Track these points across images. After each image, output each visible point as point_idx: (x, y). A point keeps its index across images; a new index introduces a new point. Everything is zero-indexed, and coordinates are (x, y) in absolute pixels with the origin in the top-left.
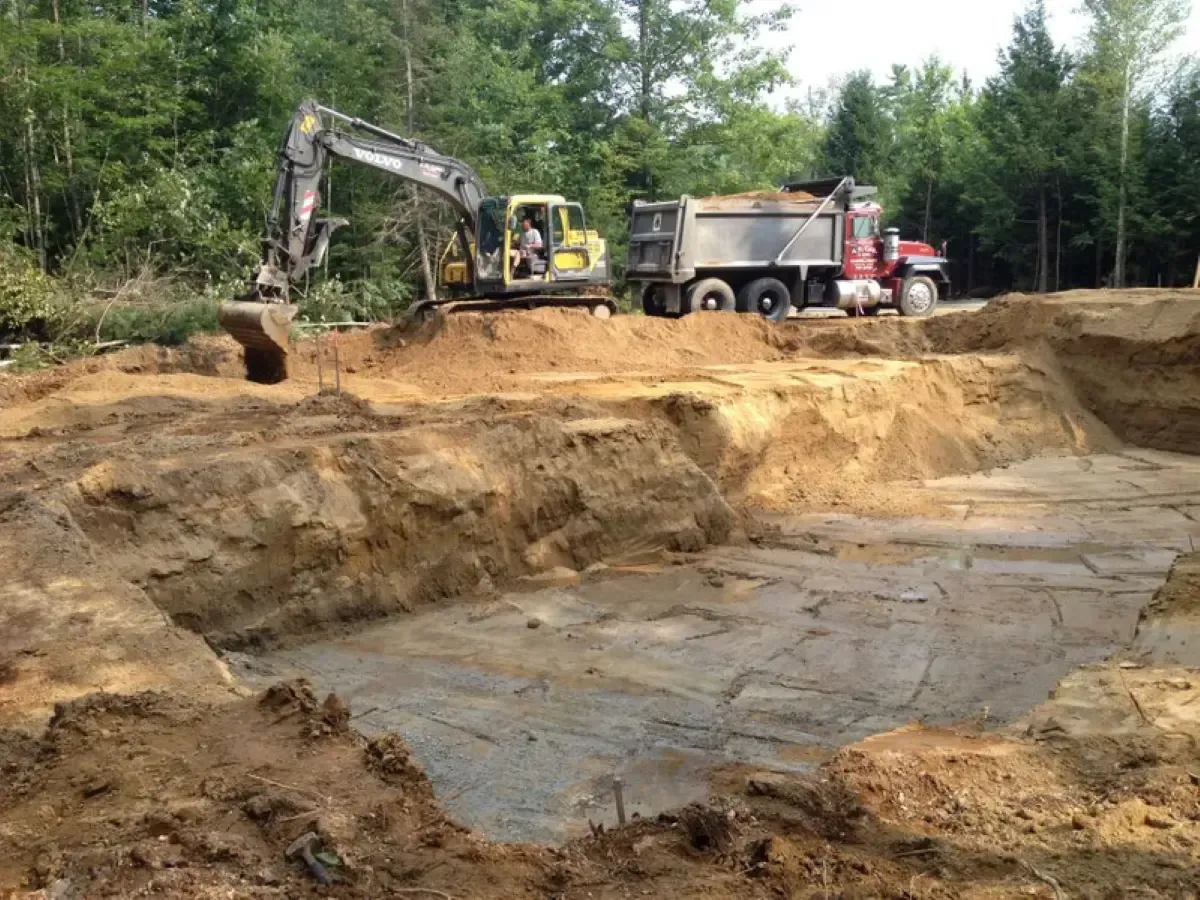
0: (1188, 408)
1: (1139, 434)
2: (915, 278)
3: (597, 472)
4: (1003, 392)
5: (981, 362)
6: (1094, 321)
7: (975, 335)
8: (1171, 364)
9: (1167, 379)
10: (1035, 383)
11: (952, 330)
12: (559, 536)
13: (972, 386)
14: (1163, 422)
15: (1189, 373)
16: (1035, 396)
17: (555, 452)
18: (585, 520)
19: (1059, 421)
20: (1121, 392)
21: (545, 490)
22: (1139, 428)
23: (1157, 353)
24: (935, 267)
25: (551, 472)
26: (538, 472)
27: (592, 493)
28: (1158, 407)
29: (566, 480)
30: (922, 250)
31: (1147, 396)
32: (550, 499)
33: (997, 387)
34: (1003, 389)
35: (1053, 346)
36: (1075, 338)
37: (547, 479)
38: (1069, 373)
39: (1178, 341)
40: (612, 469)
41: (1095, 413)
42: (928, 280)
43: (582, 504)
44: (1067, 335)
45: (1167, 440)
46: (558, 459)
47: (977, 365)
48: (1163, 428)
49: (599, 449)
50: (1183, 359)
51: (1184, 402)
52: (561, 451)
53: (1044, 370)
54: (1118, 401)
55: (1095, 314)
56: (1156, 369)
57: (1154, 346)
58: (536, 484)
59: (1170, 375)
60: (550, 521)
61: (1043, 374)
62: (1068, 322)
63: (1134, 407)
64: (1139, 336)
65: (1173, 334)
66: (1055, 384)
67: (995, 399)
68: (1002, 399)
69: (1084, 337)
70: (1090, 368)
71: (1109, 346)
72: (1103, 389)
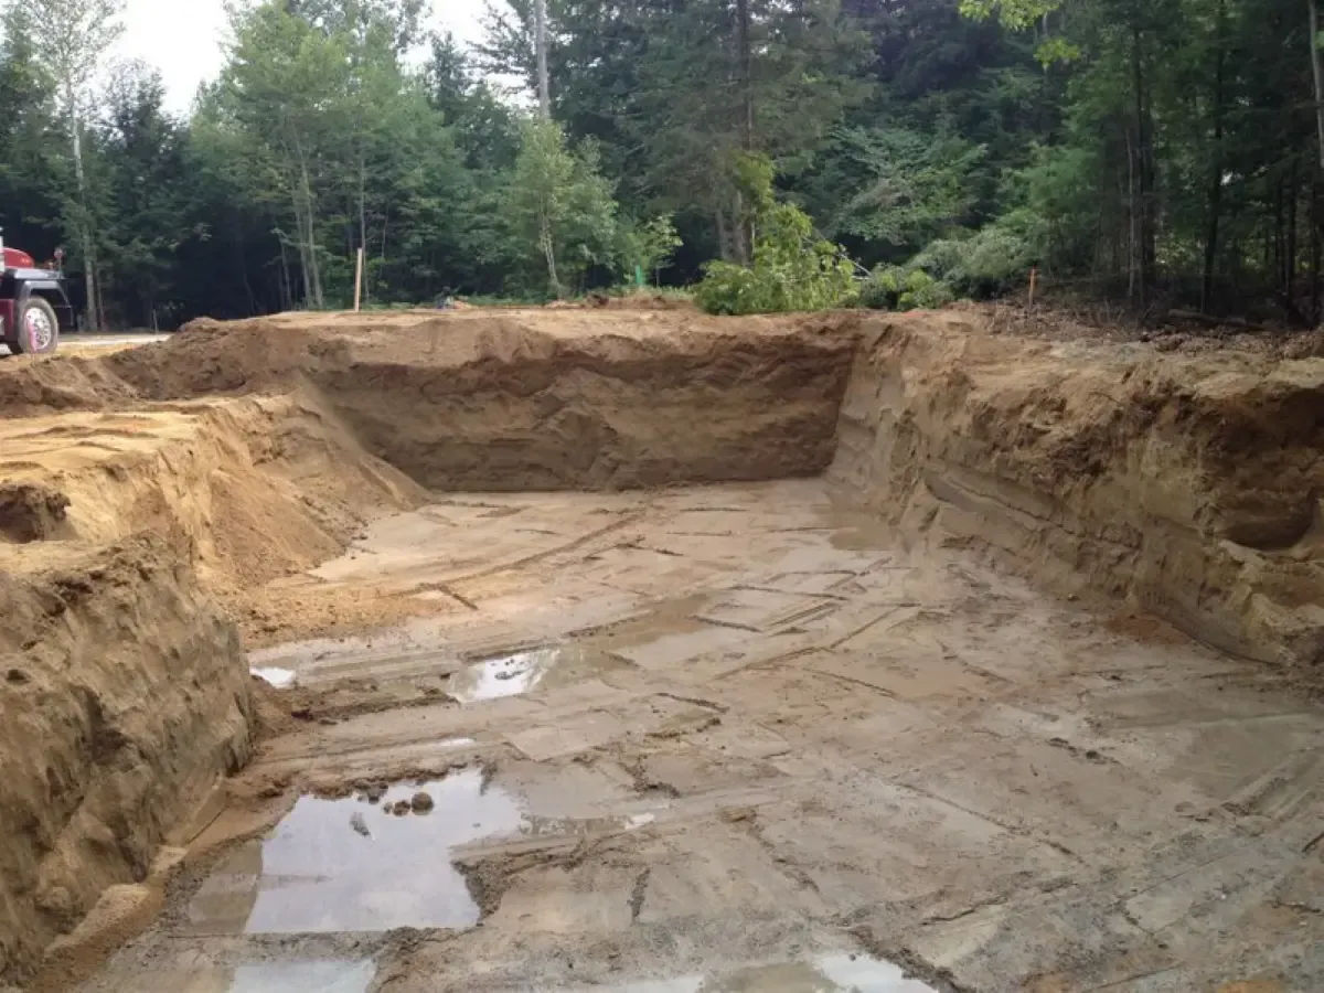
0: (501, 440)
1: (444, 478)
2: (29, 300)
3: (112, 658)
4: (287, 444)
5: (259, 406)
6: (361, 347)
7: (198, 373)
8: (469, 393)
9: (468, 410)
10: (314, 430)
11: (157, 368)
12: (86, 822)
13: (256, 439)
14: (473, 459)
15: (493, 400)
16: (320, 445)
17: (30, 635)
18: (128, 767)
19: (359, 473)
20: (415, 430)
21: (48, 726)
22: (443, 471)
23: (452, 381)
24: (53, 285)
25: (44, 682)
26: (15, 689)
27: (123, 706)
28: (466, 443)
29: (74, 690)
30: (23, 260)
31: (449, 432)
32: (58, 743)
33: (279, 438)
34: (285, 440)
35: (315, 382)
36: (345, 370)
37: (42, 699)
38: (346, 413)
39: (475, 365)
40: (127, 644)
41: (385, 458)
42: (44, 302)
43: (115, 733)
44: (332, 366)
45: (479, 479)
46: (40, 646)
47: (254, 409)
48: (473, 467)
49: (99, 607)
50: (483, 386)
51: (495, 433)
52: (41, 631)
53: (317, 410)
54: (415, 442)
55: (360, 340)
56: (453, 400)
57: (448, 373)
58: (23, 718)
59: (471, 406)
60: (65, 794)
61: (318, 416)
62: (329, 349)
63: (433, 448)
64: (424, 362)
65: (466, 359)
66: (334, 428)
67: (279, 454)
68: (286, 454)
69: (356, 367)
70: (373, 405)
71: (392, 376)
72: (392, 429)
